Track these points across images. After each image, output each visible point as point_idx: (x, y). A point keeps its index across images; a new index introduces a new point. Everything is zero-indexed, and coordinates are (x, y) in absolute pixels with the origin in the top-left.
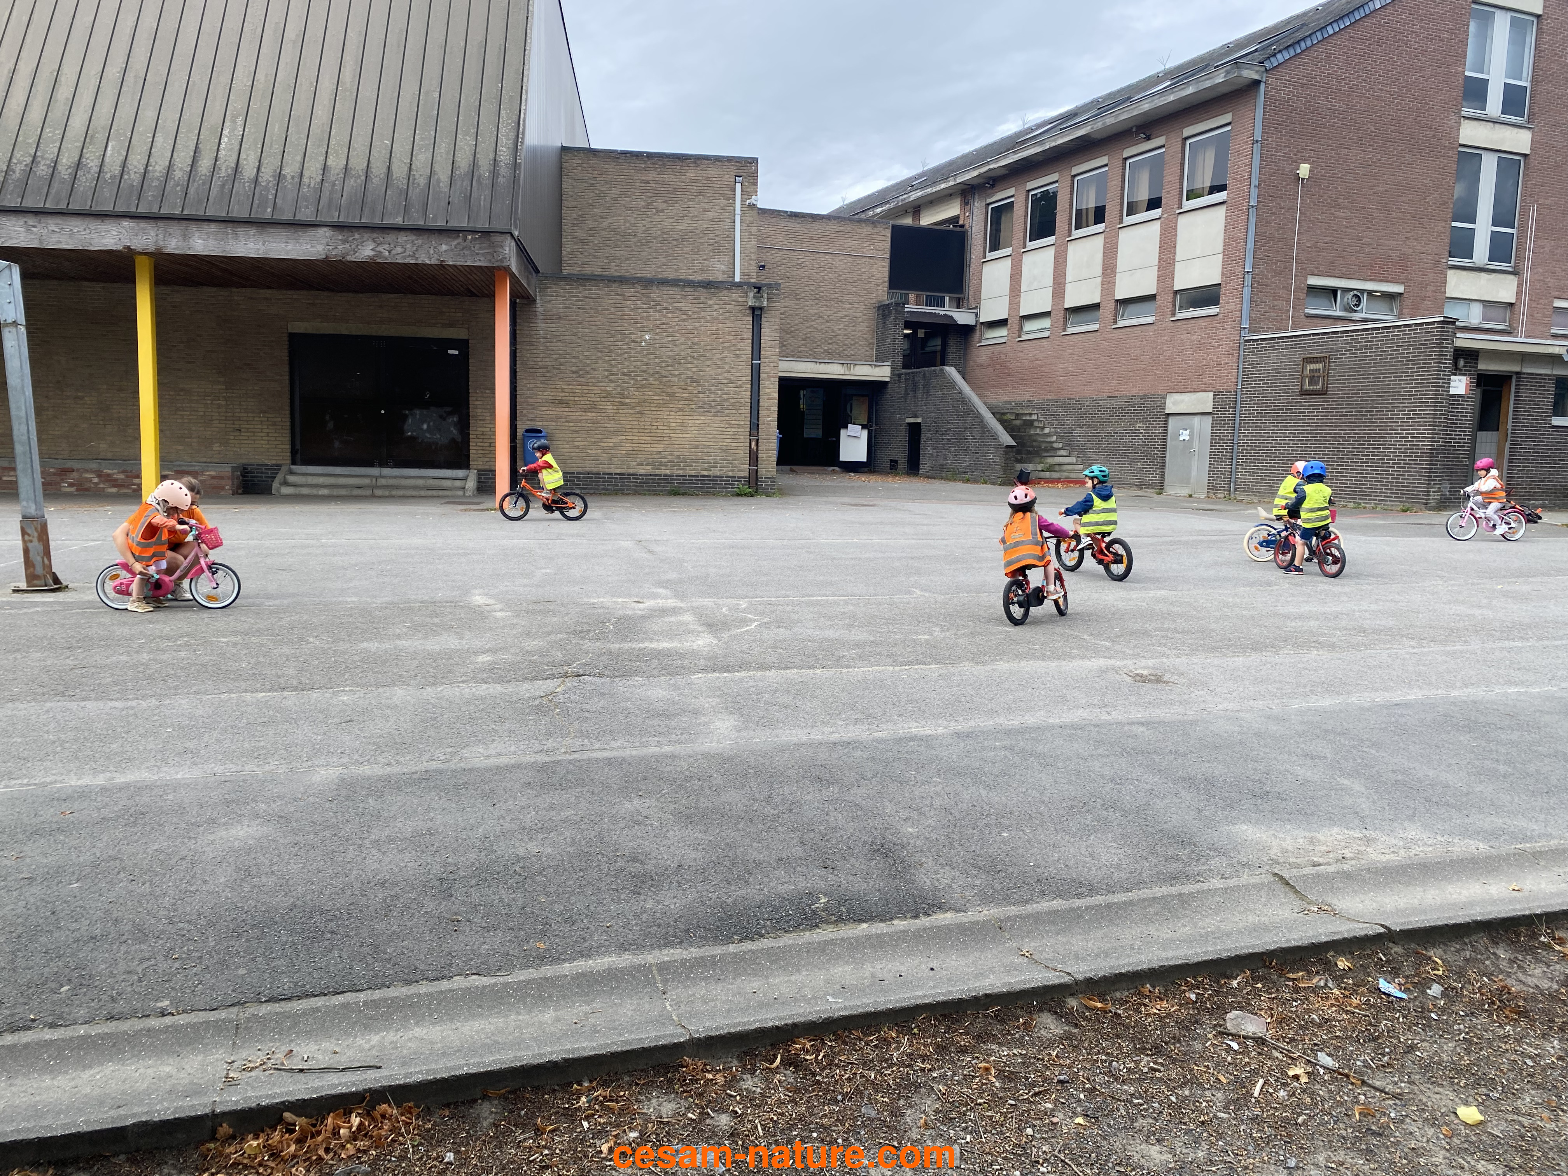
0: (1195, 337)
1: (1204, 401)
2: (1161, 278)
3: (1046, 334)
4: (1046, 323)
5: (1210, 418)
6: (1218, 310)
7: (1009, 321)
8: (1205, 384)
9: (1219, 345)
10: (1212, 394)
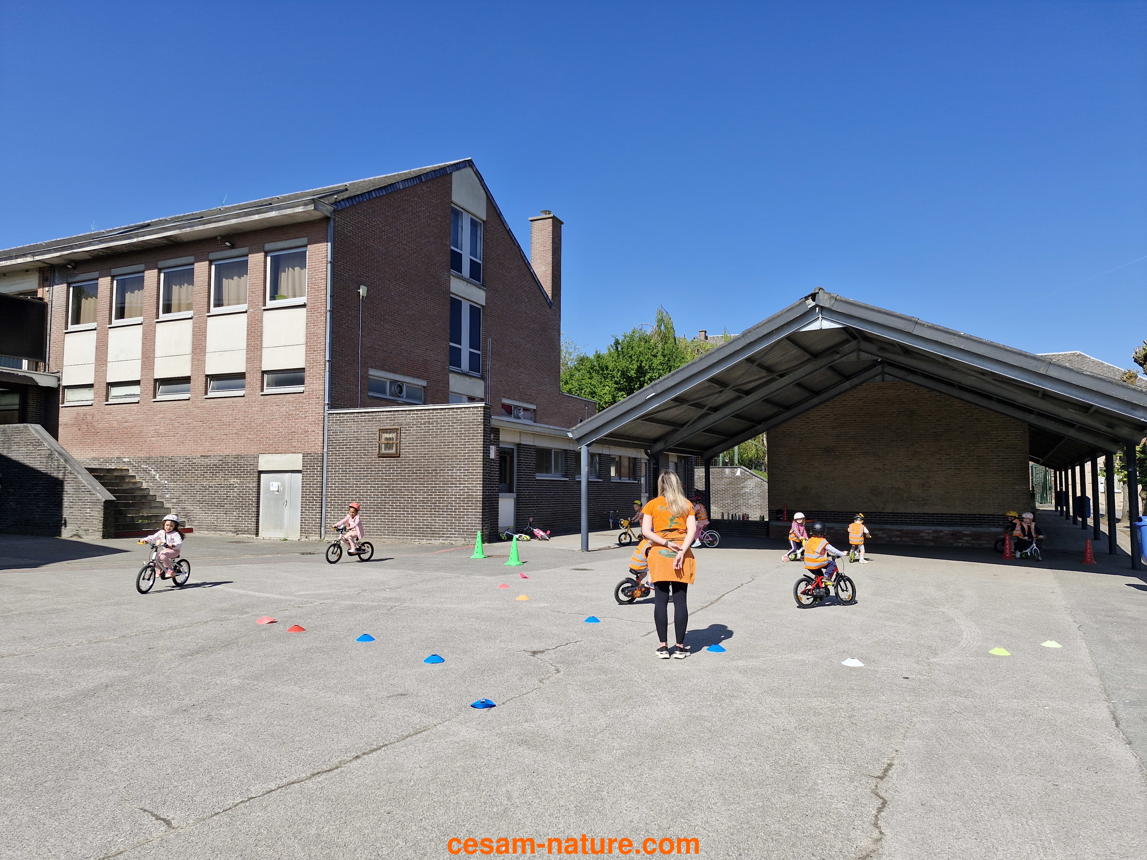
0: (284, 409)
1: (296, 461)
2: (249, 360)
3: (136, 400)
4: (135, 390)
5: (300, 475)
6: (303, 389)
7: (96, 386)
8: (295, 447)
9: (306, 417)
10: (301, 455)
